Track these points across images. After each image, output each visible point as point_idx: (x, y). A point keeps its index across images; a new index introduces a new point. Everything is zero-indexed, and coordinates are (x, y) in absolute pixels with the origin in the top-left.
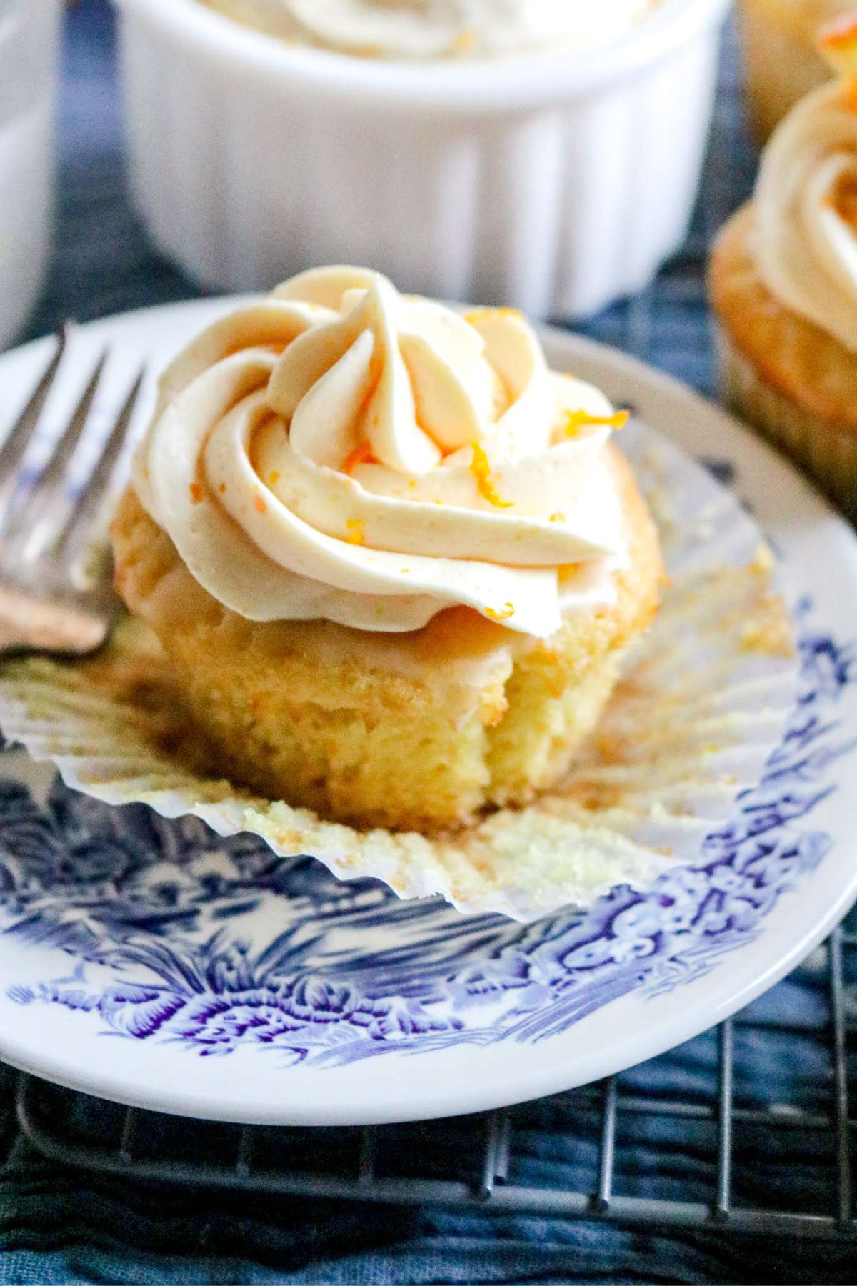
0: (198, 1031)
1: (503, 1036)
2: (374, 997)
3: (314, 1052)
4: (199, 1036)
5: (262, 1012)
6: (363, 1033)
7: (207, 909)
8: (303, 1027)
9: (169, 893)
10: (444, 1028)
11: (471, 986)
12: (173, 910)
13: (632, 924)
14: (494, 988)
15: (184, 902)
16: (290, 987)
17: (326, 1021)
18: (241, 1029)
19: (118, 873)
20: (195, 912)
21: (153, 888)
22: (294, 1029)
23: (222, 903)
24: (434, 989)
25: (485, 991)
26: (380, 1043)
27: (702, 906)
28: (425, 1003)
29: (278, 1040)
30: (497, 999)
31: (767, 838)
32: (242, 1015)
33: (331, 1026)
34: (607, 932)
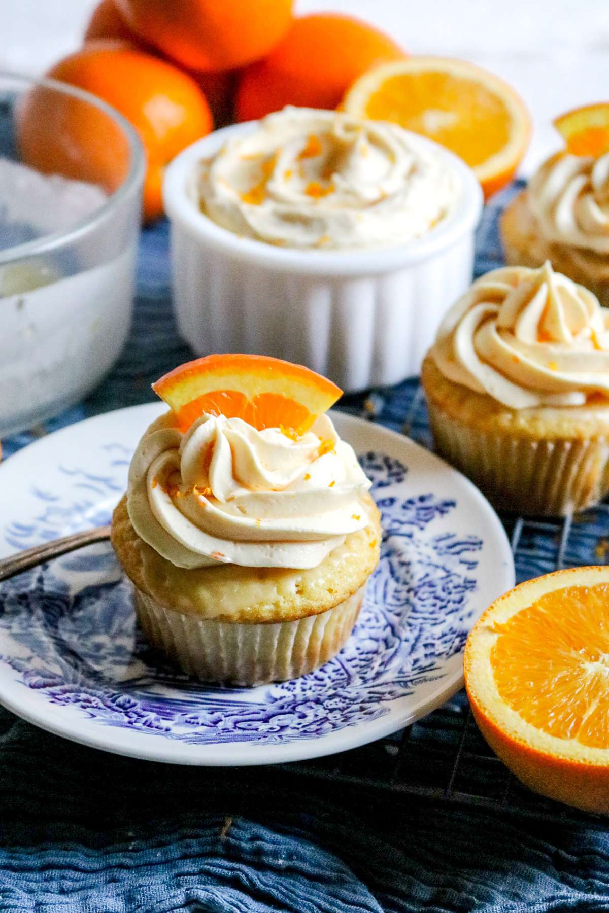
0: (59, 695)
1: (180, 739)
2: (144, 710)
3: (98, 717)
4: (57, 696)
5: (92, 699)
6: (126, 719)
7: (110, 659)
8: (104, 709)
9: (99, 647)
10: (161, 729)
11: (189, 720)
12: (96, 654)
13: (279, 720)
14: (198, 723)
15: (103, 652)
16: (114, 695)
17: (116, 711)
18: (78, 701)
19: (84, 631)
20: (105, 658)
21: (93, 643)
22: (100, 708)
23: (118, 658)
24: (173, 716)
25: (193, 723)
26: (130, 725)
27: (315, 722)
28: (163, 719)
29: (88, 710)
30: (195, 727)
31: (366, 705)
32: (83, 696)
33: (116, 713)
34: (266, 720)
